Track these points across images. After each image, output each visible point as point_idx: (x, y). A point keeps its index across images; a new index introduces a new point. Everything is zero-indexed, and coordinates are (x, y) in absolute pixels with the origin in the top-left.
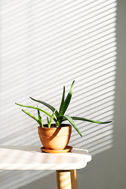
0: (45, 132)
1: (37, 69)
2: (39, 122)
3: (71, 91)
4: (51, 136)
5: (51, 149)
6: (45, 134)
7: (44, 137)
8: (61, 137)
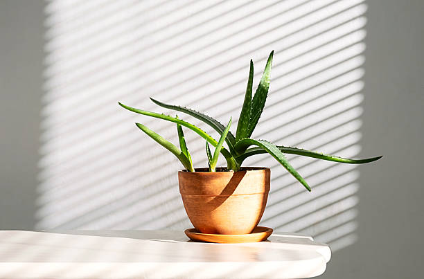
0: (201, 185)
1: (160, 36)
2: (184, 158)
3: (266, 78)
4: (218, 195)
5: (216, 231)
6: (201, 189)
7: (197, 200)
8: (245, 198)
